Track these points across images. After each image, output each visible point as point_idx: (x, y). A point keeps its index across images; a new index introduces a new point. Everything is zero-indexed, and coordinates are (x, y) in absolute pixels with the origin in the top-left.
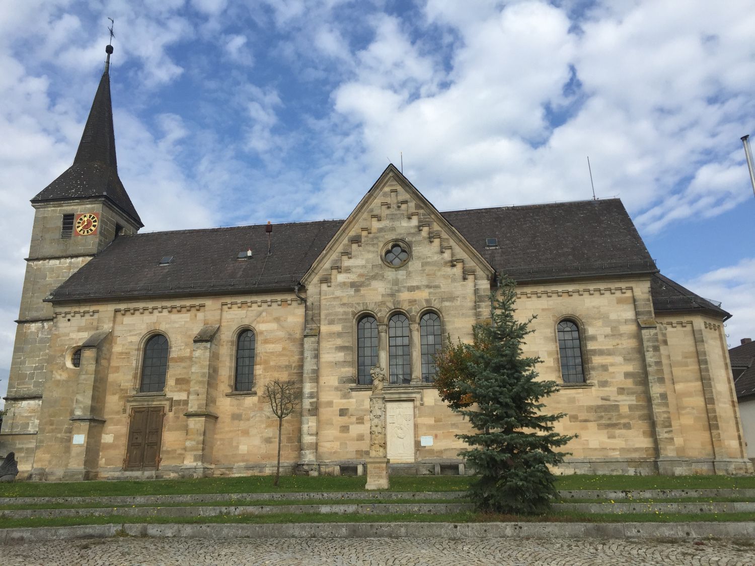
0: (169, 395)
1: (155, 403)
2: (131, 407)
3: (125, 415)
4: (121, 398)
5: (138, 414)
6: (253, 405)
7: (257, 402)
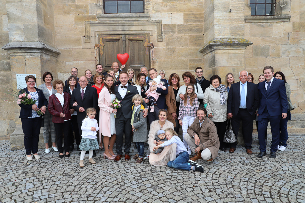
0: (155, 16)
1: (134, 28)
2: (97, 34)
3: (88, 46)
4: (79, 19)
5: (109, 45)
6: (285, 34)
7: (290, 31)
